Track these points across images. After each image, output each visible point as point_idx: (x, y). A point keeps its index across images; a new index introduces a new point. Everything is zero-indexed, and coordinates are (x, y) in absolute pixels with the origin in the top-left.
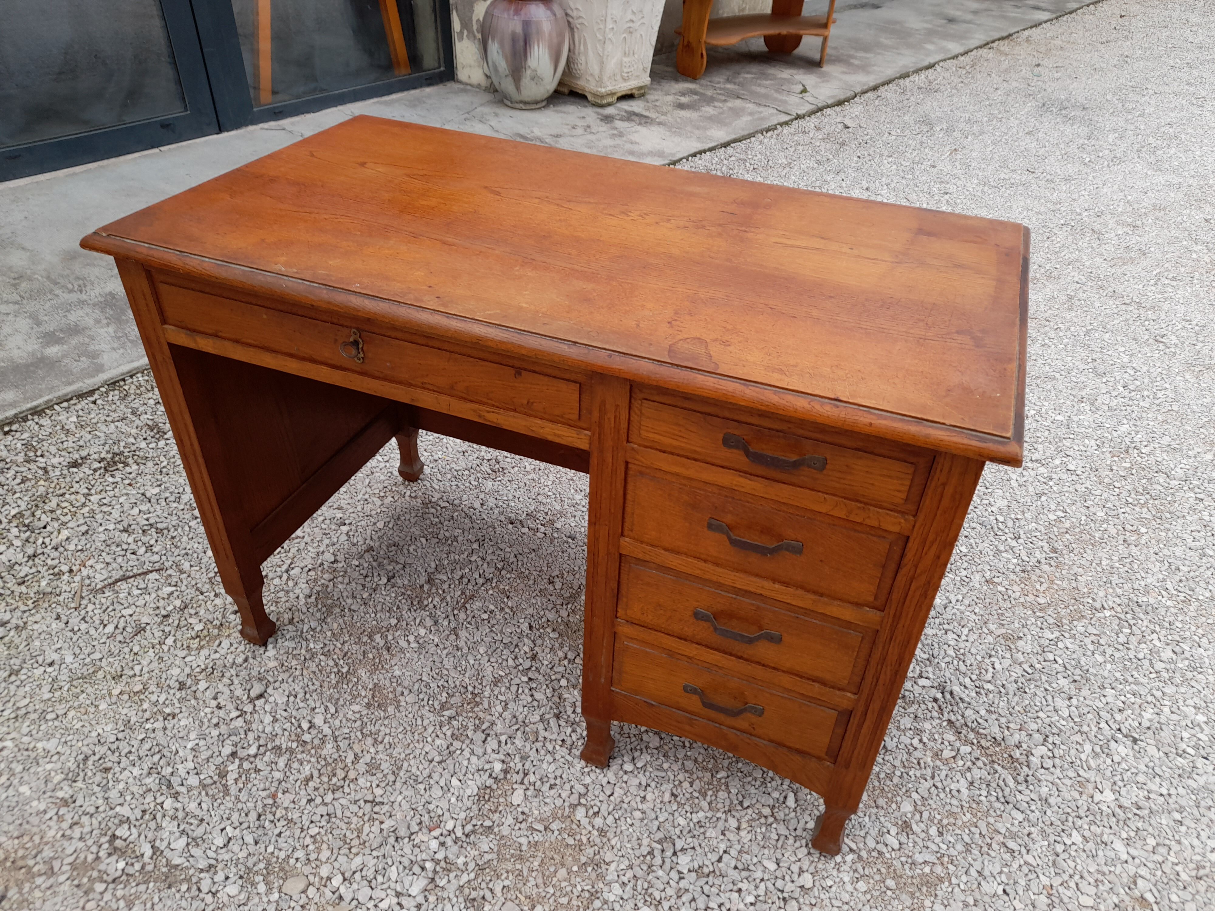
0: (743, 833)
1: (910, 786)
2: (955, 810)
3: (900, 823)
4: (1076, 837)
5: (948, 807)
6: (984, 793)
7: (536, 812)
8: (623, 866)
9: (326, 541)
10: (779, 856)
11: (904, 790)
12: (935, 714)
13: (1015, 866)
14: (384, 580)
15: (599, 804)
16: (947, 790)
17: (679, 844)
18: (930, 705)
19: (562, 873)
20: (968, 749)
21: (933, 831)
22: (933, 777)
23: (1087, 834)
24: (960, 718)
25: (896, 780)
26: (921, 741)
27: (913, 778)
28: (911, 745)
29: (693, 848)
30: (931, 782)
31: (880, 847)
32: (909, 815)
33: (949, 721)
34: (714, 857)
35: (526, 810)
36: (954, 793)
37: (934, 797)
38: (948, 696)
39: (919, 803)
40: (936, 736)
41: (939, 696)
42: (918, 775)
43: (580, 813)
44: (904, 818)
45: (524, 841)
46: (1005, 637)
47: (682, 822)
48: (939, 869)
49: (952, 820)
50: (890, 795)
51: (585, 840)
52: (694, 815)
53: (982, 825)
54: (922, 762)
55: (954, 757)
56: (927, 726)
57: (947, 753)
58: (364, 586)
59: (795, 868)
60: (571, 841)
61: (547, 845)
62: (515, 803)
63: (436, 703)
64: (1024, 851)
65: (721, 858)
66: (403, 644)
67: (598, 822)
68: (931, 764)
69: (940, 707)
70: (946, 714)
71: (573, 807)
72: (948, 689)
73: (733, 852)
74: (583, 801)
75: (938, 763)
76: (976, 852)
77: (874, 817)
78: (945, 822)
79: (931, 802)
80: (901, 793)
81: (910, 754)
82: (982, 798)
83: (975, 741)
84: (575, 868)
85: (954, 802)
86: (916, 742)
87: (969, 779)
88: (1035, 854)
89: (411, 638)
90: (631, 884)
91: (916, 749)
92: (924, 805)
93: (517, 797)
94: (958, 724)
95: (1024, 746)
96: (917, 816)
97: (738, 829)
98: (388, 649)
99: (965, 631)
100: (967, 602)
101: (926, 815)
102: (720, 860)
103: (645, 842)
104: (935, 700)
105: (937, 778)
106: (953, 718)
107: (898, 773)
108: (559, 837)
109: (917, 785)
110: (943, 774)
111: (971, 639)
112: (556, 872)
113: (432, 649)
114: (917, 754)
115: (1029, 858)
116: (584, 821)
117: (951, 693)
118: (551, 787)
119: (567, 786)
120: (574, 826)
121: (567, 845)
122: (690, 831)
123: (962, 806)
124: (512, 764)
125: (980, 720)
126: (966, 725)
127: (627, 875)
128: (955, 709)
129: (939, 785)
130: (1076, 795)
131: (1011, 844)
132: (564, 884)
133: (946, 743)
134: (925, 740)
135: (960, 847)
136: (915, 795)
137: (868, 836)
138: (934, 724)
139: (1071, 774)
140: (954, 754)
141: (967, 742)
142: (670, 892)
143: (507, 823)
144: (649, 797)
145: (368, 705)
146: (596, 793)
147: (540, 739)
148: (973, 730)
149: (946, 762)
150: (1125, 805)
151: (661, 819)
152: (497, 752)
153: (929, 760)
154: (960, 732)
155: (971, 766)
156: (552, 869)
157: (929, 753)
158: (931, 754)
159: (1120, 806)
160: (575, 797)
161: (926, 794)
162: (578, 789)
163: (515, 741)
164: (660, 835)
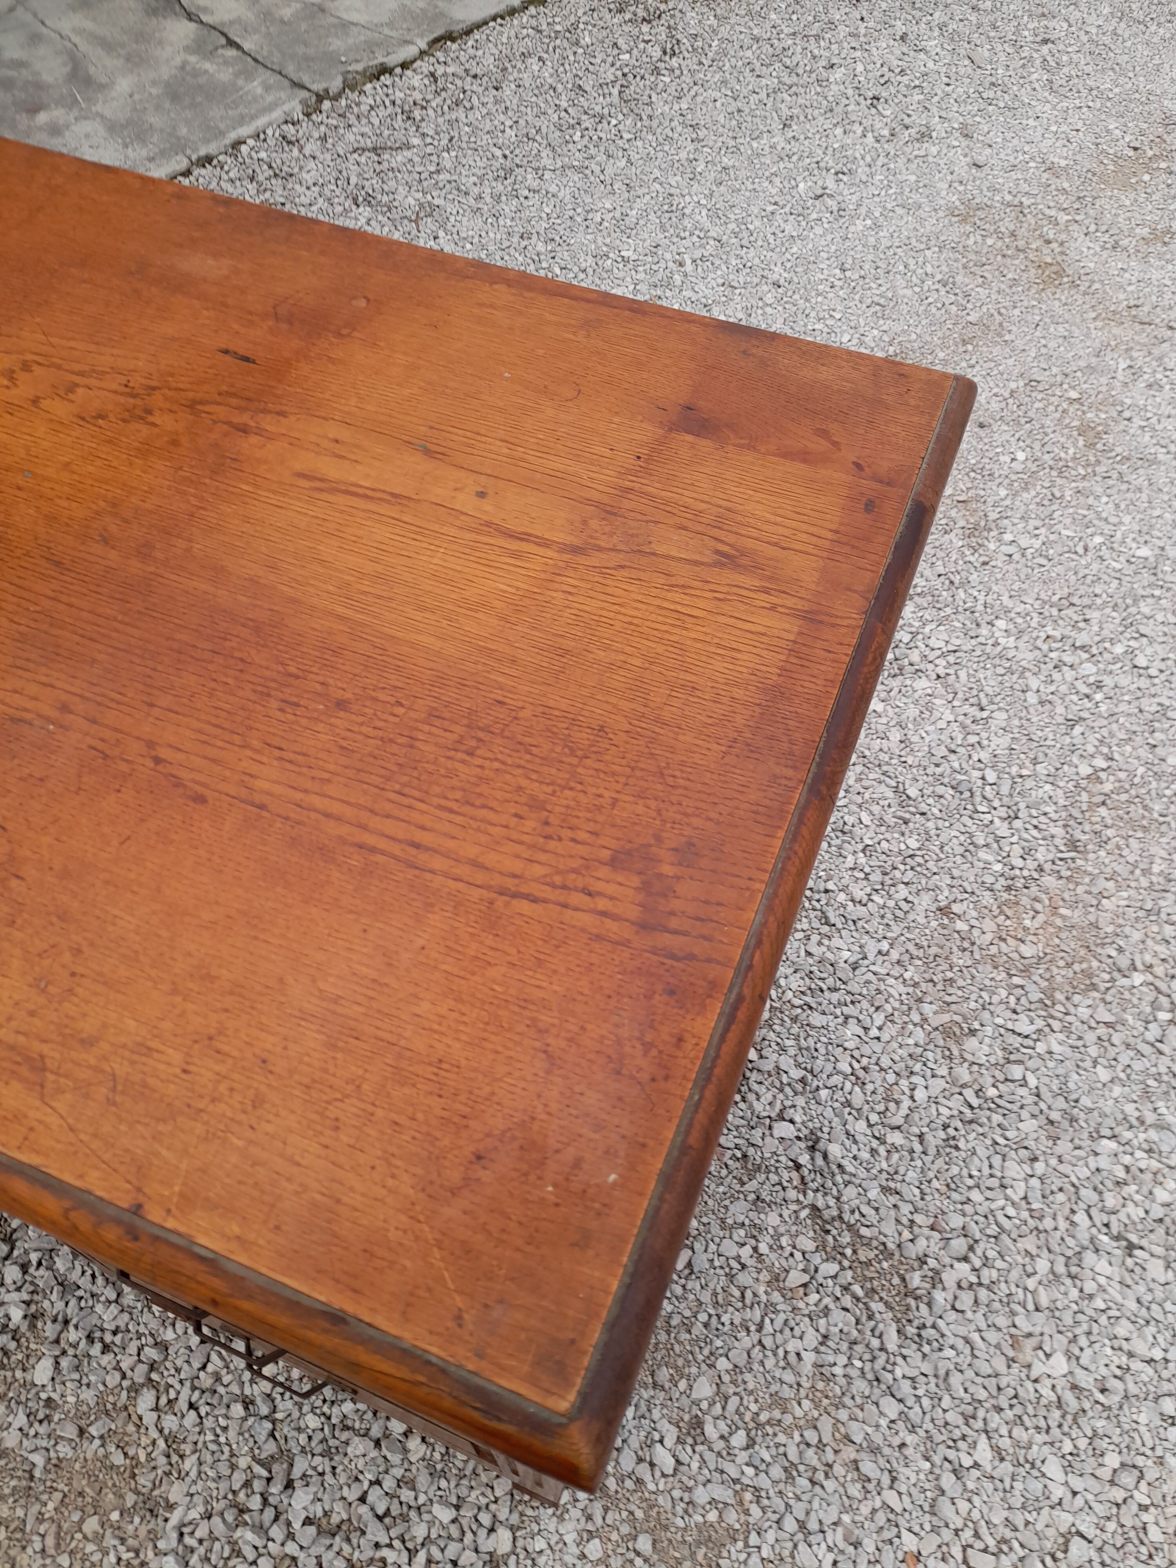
0: (413, 1443)
1: (718, 1343)
2: (787, 1392)
3: (687, 1417)
4: (984, 1453)
5: (774, 1388)
6: (842, 1360)
7: (71, 1399)
8: (194, 1514)
10: (463, 1492)
11: (706, 1352)
12: (792, 1194)
13: (865, 1510)
15: (178, 1386)
16: (781, 1352)
17: (301, 1465)
18: (785, 1175)
19: (92, 1525)
20: (832, 1268)
21: (739, 1439)
22: (760, 1328)
23: (1005, 1443)
24: (832, 1202)
25: (698, 1329)
26: (755, 1249)
27: (727, 1328)
28: (738, 1258)
29: (322, 1474)
30: (755, 1337)
31: (643, 1471)
32: (704, 1405)
33: (814, 1208)
34: (351, 1495)
35: (55, 1396)
36: (792, 1358)
37: (756, 1366)
38: (820, 1161)
39: (726, 1378)
40: (784, 1241)
41: (803, 1157)
42: (737, 1322)
43: (146, 1400)
44: (695, 1411)
45: (38, 1459)
46: (946, 1031)
47: (312, 1422)
48: (732, 1517)
49: (777, 1414)
50: (680, 1362)
51: (142, 1458)
52: (335, 1410)
53: (826, 1425)
54: (749, 1294)
55: (805, 1285)
56: (772, 1219)
57: (795, 1278)
59: (485, 1519)
60: (118, 1459)
61: (77, 1466)
62: (38, 1382)
64: (886, 1480)
65: (366, 1492)
67: (170, 1422)
68: (764, 1298)
69: (803, 1178)
70: (810, 1194)
71: (135, 1390)
72: (821, 1145)
73: (389, 1483)
74: (154, 1376)
75: (776, 1297)
76: (803, 1482)
77: (643, 1408)
78: (763, 1417)
79: (748, 1377)
80: (700, 1358)
81: (731, 1277)
82: (838, 1370)
83: (848, 1252)
84: (115, 1516)
85: (788, 1377)
86: (746, 1253)
87: (823, 1330)
88: (903, 1489)
90: (202, 1550)
91: (744, 1266)
92: (734, 1382)
93: (42, 1372)
94: (826, 1214)
95: (932, 1263)
96: (717, 1409)
99: (879, 1019)
100: (895, 955)
101: (734, 1402)
102: (363, 1499)
103: (243, 1462)
104: (798, 1167)
105: (768, 1327)
106: (820, 1204)
107: (703, 1317)
108: (101, 1451)
109: (730, 1341)
110: (780, 1320)
111: (885, 1037)
112: (82, 1521)
114: (744, 1279)
115: (891, 1498)
116: (150, 1418)
117: (825, 1156)
118: (105, 1349)
119: (133, 1348)
120: (131, 1428)
121: (112, 1466)
122: (324, 1440)
123: (799, 1386)
124: (46, 1304)
125: (865, 1209)
126: (840, 1217)
127: (198, 1534)
128: (829, 1184)
129: (768, 1342)
130: (1000, 1364)
131: (868, 1467)
132: (90, 1547)
133: (798, 1255)
134: (763, 1248)
135: (777, 1472)
136: (723, 1364)
137: (626, 1450)
138: (786, 1213)
139: (1002, 1321)
140: (806, 1278)
141: (835, 1254)
143: (16, 1425)
146: (179, 1362)
148: (850, 1227)
149: (788, 1295)
150: (1083, 1385)
151: (279, 1416)
152: (19, 1284)
153: (761, 1289)
154: (828, 1232)
155: (832, 1306)
156: (76, 1517)
157: (765, 1276)
158: (768, 1278)
159: (1074, 1387)
160: (142, 1368)
161: (742, 1361)
162: (151, 1353)
163: (56, 1259)
164: (270, 1448)
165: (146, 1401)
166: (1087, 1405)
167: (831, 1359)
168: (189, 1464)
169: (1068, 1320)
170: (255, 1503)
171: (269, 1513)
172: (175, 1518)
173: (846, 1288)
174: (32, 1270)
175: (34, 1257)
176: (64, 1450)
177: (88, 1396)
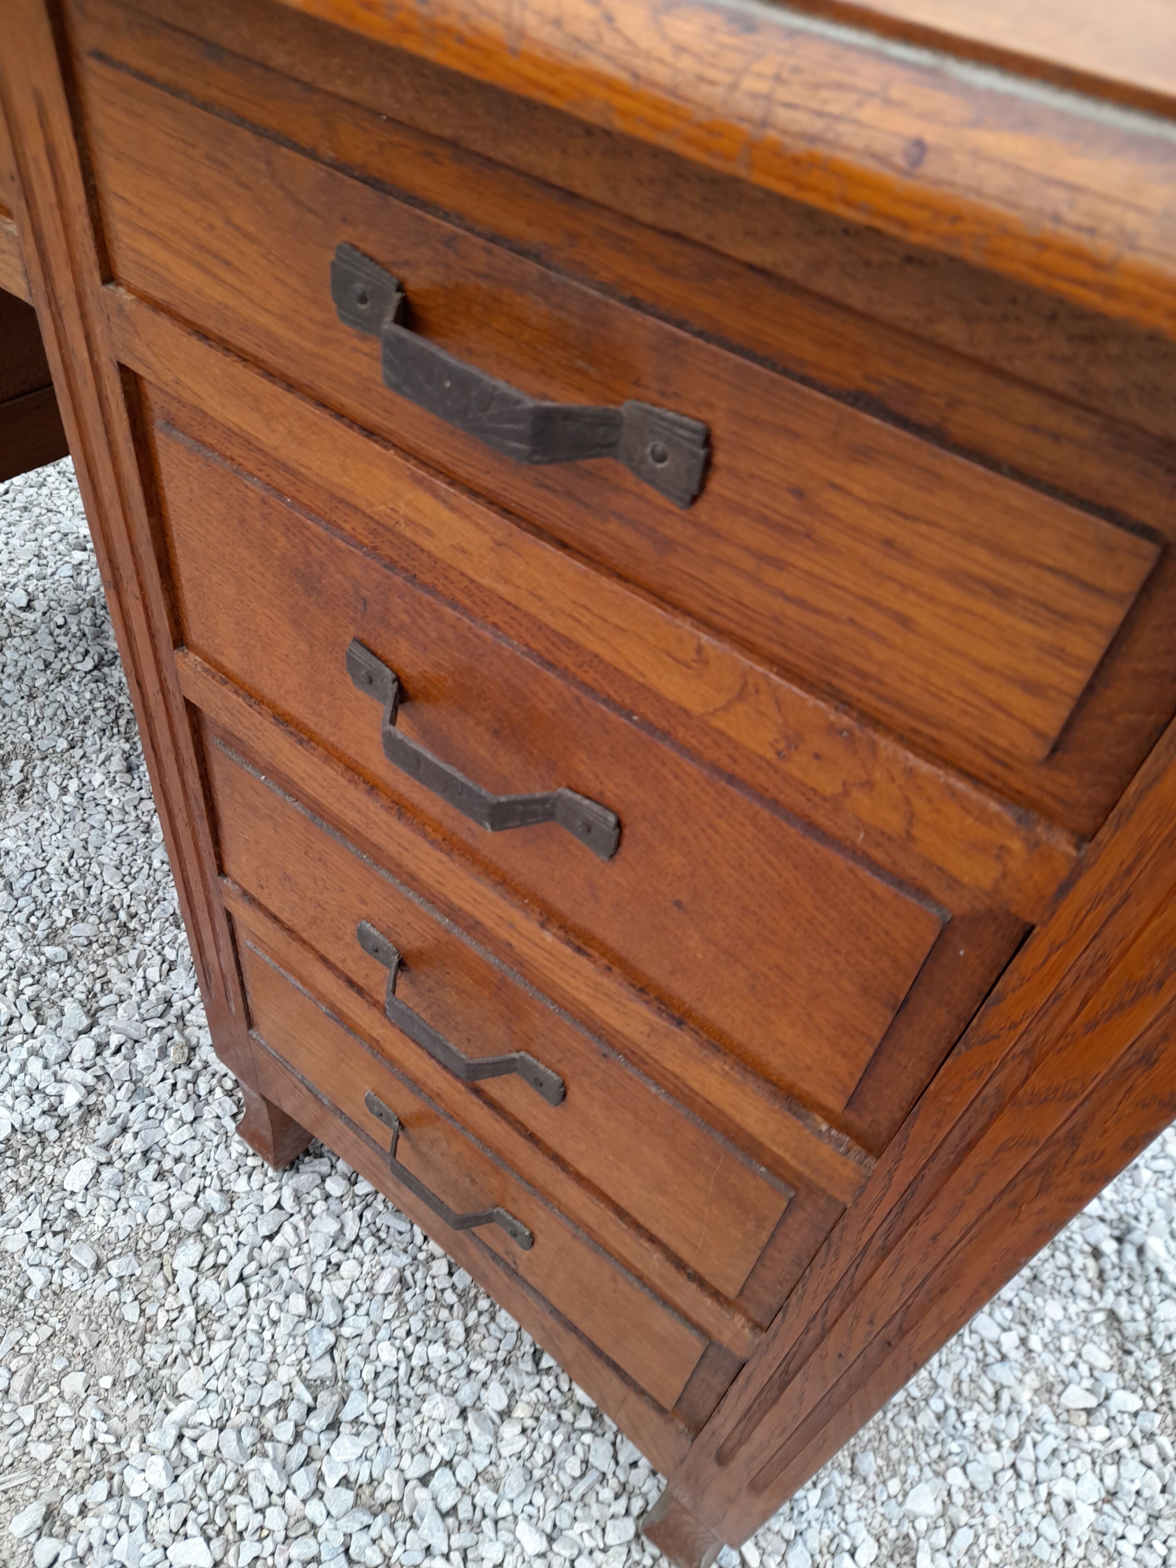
0: (510, 1430)
1: (954, 1447)
3: (892, 1534)
5: (1028, 1538)
6: (1135, 1535)
7: (100, 1221)
8: (203, 1417)
9: (33, 569)
10: (564, 1521)
11: (935, 1452)
12: (1083, 1287)
14: (89, 664)
15: (232, 1249)
16: (1043, 1490)
17: (356, 1405)
18: (1079, 1261)
19: (74, 1383)
20: (1133, 1402)
22: (1017, 1446)
24: (1141, 1315)
25: (926, 1419)
26: (1023, 1341)
27: (969, 1430)
28: (997, 1344)
29: (381, 1427)
30: (1008, 1457)
32: (921, 1524)
33: (1112, 1315)
34: (414, 1468)
35: (82, 1210)
36: (1058, 1505)
37: (1003, 1498)
38: (1130, 1255)
39: (958, 1498)
40: (1066, 1343)
41: (1109, 1247)
42: (985, 1426)
44: (906, 1527)
45: (38, 1277)
47: (387, 1353)
50: (895, 1454)
51: (161, 1324)
52: (420, 1348)
54: (1005, 1396)
55: (1089, 1412)
56: (1053, 1309)
57: (1076, 1397)
58: (47, 665)
60: (131, 1313)
61: (80, 1304)
62: (69, 1188)
63: (44, 924)
65: (431, 1473)
66: (53, 791)
67: (209, 1290)
68: (1027, 1409)
69: (1101, 1274)
70: (1109, 1295)
71: (179, 1236)
72: (1136, 1237)
73: (465, 1472)
74: (208, 1229)
75: (1045, 1412)
77: (833, 1498)
79: (989, 1507)
80: (924, 1458)
81: (984, 1366)
82: (1126, 1547)
83: (1158, 1387)
84: (106, 1382)
85: (1050, 1529)
86: (1010, 1341)
87: (1110, 1482)
89: (73, 785)
90: (200, 1468)
91: (1004, 1358)
92: (968, 1509)
93: (77, 1176)
94: (1130, 1329)
96: (939, 1538)
97: (505, 1414)
98: (22, 794)
101: (964, 1538)
102: (425, 1480)
103: (285, 1374)
104: (1097, 1253)
105: (1028, 1451)
106: (1123, 1311)
107: (937, 1405)
108: (114, 1297)
109: (971, 1450)
110: (1047, 1446)
112: (64, 1373)
113: (98, 816)
114: (1001, 1373)
116: (185, 1277)
117: (1141, 1251)
118: (160, 1176)
119: (192, 1186)
120: (159, 1281)
121: (121, 1320)
122: (395, 1383)
123: (1065, 1549)
124: (109, 1100)
126: (1149, 1339)
127: (202, 1444)
128: (1138, 1290)
129: (1026, 1470)
132: (64, 1410)
133: (1084, 1369)
134: (1035, 1343)
136: (955, 1477)
137: (799, 1547)
138: (1073, 1309)
140: (1092, 1402)
141: (1137, 1385)
142: (275, 1520)
143: (25, 1227)
144: (349, 1268)
146: (242, 1222)
147: (197, 1063)
149: (1063, 1416)
151: (346, 1331)
152: (87, 1064)
153: (1025, 1396)
154: (1129, 1353)
155: (1125, 1451)
156: (59, 1364)
157: (1032, 1380)
158: (1036, 1384)
160: (196, 1214)
161: (984, 1484)
162: (213, 1199)
163: (139, 1052)
164: (323, 1368)
165: (189, 1252)
167: (1118, 1527)
168: (218, 1349)
170: (285, 1432)
171: (298, 1453)
172: (179, 1412)
173: (1150, 1437)
174: (107, 1053)
175: (115, 1040)
176: (71, 1278)
177: (121, 1223)
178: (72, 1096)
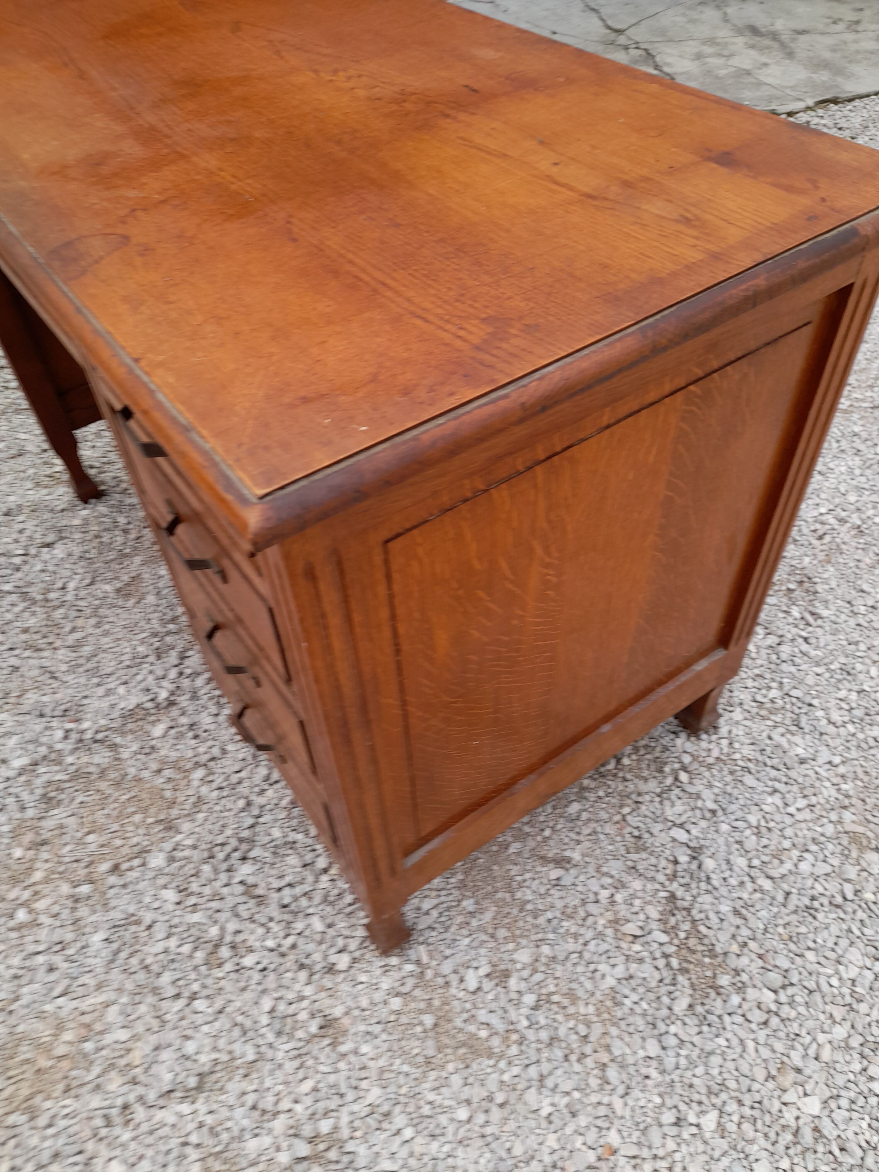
0: (325, 878)
1: (551, 936)
2: (580, 993)
3: (500, 967)
4: (710, 1121)
5: (574, 985)
6: (635, 997)
7: (164, 752)
8: (187, 842)
10: (337, 921)
11: (539, 936)
12: (661, 877)
13: (594, 1098)
16: (592, 967)
17: (256, 852)
18: (663, 863)
19: (137, 818)
20: (664, 938)
21: (530, 999)
22: (587, 943)
23: (732, 1127)
24: (689, 898)
25: (541, 920)
26: (612, 896)
27: (563, 930)
28: (596, 894)
29: (265, 863)
30: (579, 948)
31: (454, 979)
32: (518, 966)
33: (672, 895)
34: (275, 884)
35: (157, 746)
36: (598, 975)
37: (568, 965)
38: (694, 867)
39: (543, 960)
40: (637, 902)
41: (683, 859)
42: (572, 931)
44: (509, 965)
46: (855, 838)
48: (496, 1042)
49: (566, 1002)
50: (518, 932)
52: (294, 834)
53: (597, 1030)
54: (590, 919)
55: (635, 937)
56: (637, 884)
57: (631, 928)
59: (340, 942)
62: (154, 735)
64: (621, 1090)
65: (283, 887)
67: (205, 790)
68: (600, 928)
69: (675, 873)
70: (675, 885)
71: (198, 765)
72: (701, 858)
73: (298, 890)
75: (609, 932)
76: (559, 1054)
77: (476, 944)
78: (555, 998)
80: (533, 938)
81: (584, 902)
82: (627, 1001)
83: (682, 935)
85: (589, 985)
86: (604, 894)
87: (631, 971)
88: (631, 1103)
91: (597, 901)
92: (546, 966)
93: (158, 730)
94: (680, 903)
95: (744, 977)
96: (526, 973)
97: (325, 871)
99: (802, 803)
100: (842, 770)
101: (539, 977)
102: (278, 890)
103: (229, 832)
104: (676, 862)
105: (592, 947)
106: (680, 894)
107: (550, 915)
109: (560, 939)
110: (605, 947)
111: (800, 816)
112: (134, 814)
114: (592, 908)
115: (618, 1104)
116: (196, 783)
117: (700, 866)
118: (196, 737)
119: (209, 744)
120: (183, 783)
122: (276, 846)
123: (593, 994)
125: (712, 915)
126: (689, 911)
128: (694, 885)
129: (587, 955)
130: (760, 1074)
131: (612, 1073)
133: (642, 917)
134: (618, 898)
135: (544, 1035)
136: (546, 950)
137: (451, 959)
138: (649, 887)
139: (779, 1047)
140: (639, 933)
141: (671, 931)
142: (207, 891)
144: (270, 793)
145: (118, 591)
146: (227, 763)
148: (694, 921)
149: (619, 936)
150: (825, 1132)
151: (261, 820)
152: (173, 681)
153: (602, 922)
154: (674, 915)
155: (648, 960)
156: (133, 809)
157: (609, 916)
158: (611, 918)
159: (816, 1129)
160: (207, 757)
161: (561, 957)
162: (216, 751)
163: (198, 679)
164: (245, 834)
165: (200, 773)
166: (820, 1148)
167: (627, 992)
168: (201, 816)
169: (840, 1080)
170: (221, 856)
171: (224, 866)
172: (178, 838)
173: (666, 956)
174: (183, 677)
175: (188, 671)
176: (146, 774)
177: (174, 755)
178: (163, 695)
